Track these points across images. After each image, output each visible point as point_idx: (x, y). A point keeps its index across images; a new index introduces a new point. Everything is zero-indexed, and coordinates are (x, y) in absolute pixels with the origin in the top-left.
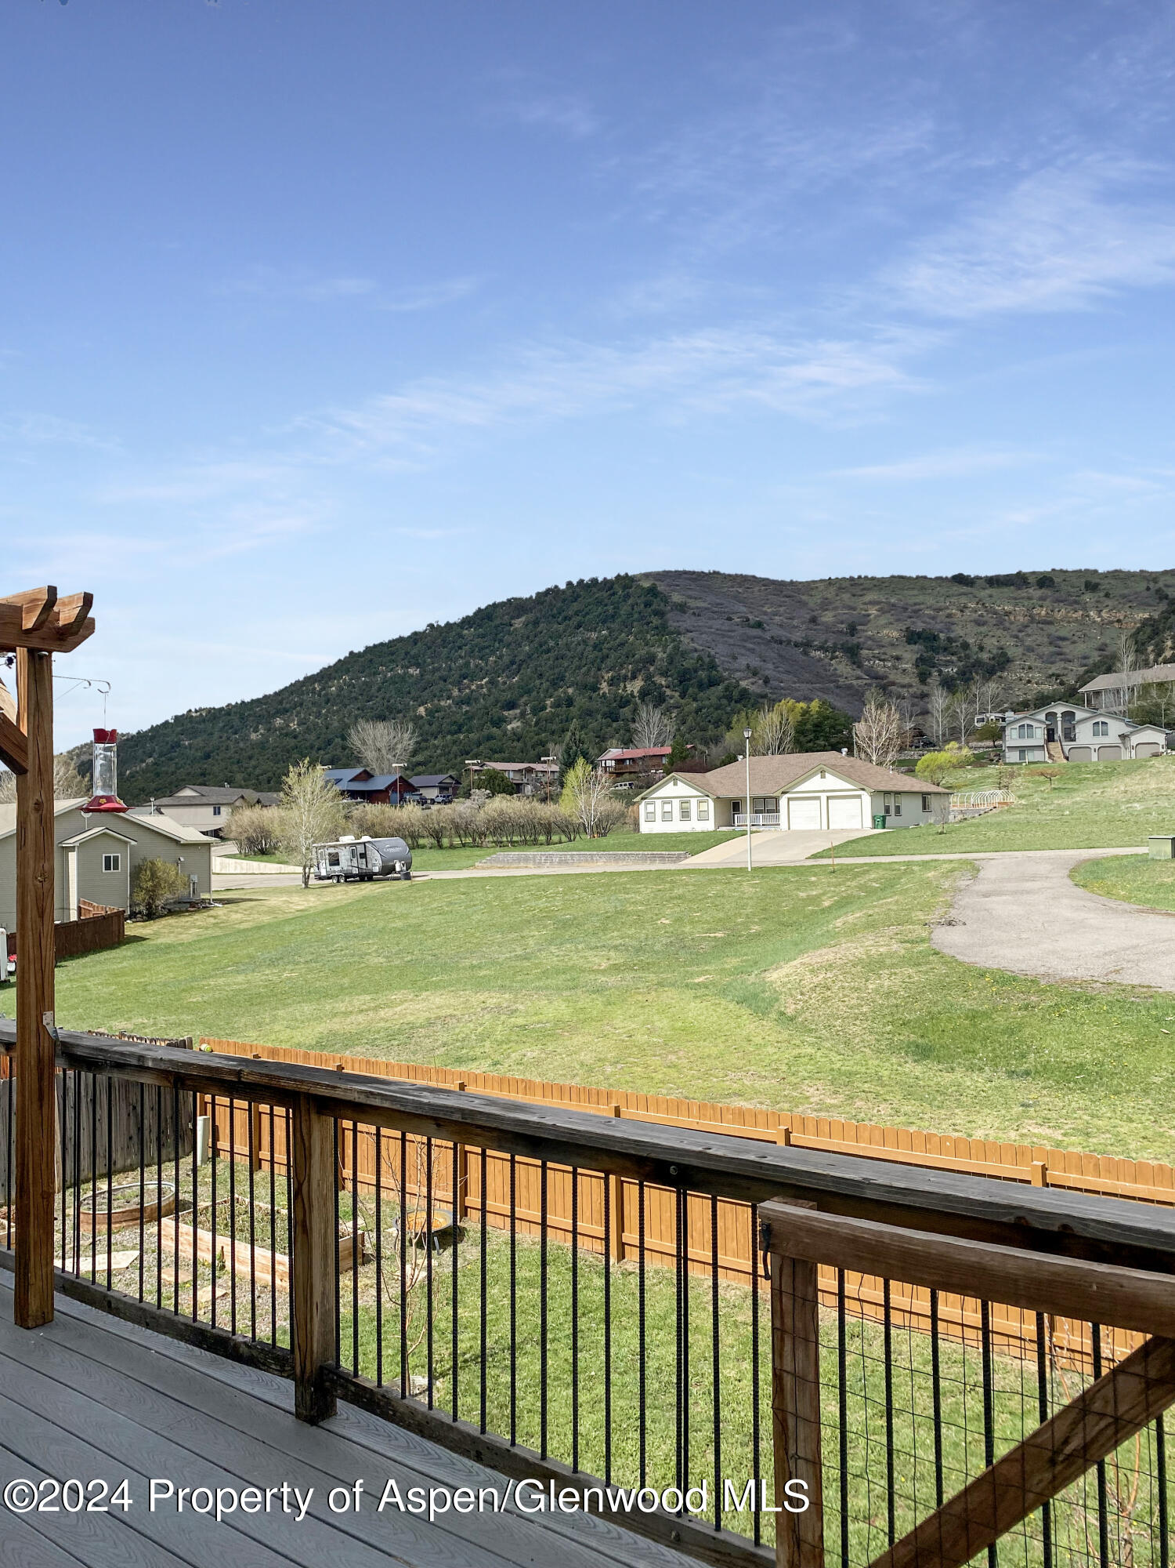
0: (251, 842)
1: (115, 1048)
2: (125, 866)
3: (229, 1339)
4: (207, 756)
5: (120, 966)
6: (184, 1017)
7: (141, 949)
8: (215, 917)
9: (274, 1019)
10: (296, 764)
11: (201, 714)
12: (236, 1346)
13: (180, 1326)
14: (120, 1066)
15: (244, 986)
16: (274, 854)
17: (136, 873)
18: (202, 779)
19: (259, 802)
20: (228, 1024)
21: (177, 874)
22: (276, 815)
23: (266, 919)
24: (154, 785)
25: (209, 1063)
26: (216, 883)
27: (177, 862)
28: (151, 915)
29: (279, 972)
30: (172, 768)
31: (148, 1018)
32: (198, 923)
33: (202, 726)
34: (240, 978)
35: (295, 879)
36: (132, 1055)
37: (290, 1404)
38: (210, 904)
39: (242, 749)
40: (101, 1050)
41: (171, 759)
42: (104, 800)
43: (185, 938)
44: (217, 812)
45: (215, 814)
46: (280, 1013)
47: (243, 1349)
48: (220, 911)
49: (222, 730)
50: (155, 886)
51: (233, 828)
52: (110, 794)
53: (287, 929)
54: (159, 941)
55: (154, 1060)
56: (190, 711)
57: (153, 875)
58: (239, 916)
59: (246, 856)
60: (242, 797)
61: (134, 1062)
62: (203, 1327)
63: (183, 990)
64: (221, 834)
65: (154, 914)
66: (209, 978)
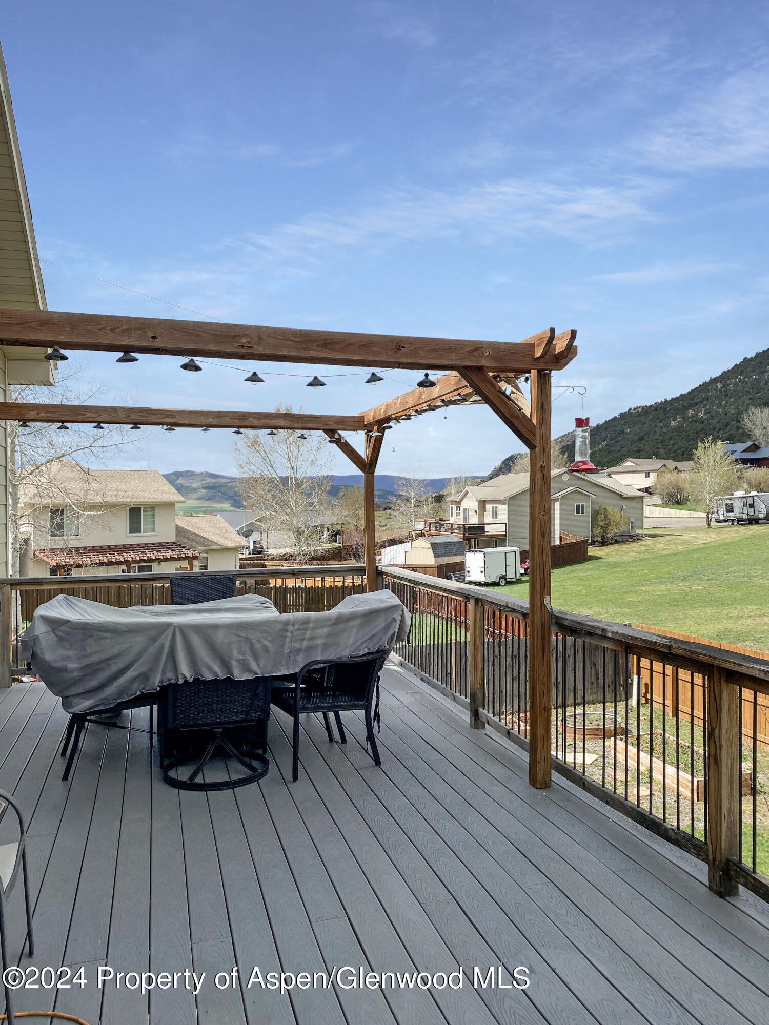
0: (670, 496)
1: (587, 623)
2: (588, 512)
3: (661, 824)
4: (641, 439)
5: (585, 574)
6: (626, 610)
7: (598, 564)
8: (646, 546)
9: (686, 617)
10: (703, 441)
11: (638, 411)
12: (666, 829)
13: (628, 808)
14: (590, 634)
15: (665, 593)
16: (686, 504)
17: (595, 515)
18: (638, 454)
19: (676, 468)
20: (654, 617)
21: (621, 517)
22: (688, 477)
23: (681, 548)
24: (606, 459)
25: (649, 639)
26: (647, 524)
27: (621, 509)
28: (604, 543)
29: (690, 585)
30: (618, 448)
31: (603, 609)
32: (635, 549)
33: (638, 419)
34: (663, 587)
35: (701, 522)
36: (598, 628)
37: (705, 879)
38: (642, 536)
39: (665, 433)
40: (579, 623)
41: (618, 442)
42: (581, 464)
43: (626, 558)
44: (647, 476)
45: (646, 477)
46: (691, 613)
47: (671, 833)
48: (649, 541)
49: (651, 420)
50: (607, 524)
51: (658, 487)
52: (585, 460)
53: (695, 556)
54: (610, 560)
55: (613, 632)
56: (630, 409)
57: (606, 518)
58: (662, 546)
59: (667, 506)
60: (665, 465)
61: (600, 633)
62: (644, 812)
63: (625, 592)
64: (650, 490)
65: (606, 542)
66: (643, 585)
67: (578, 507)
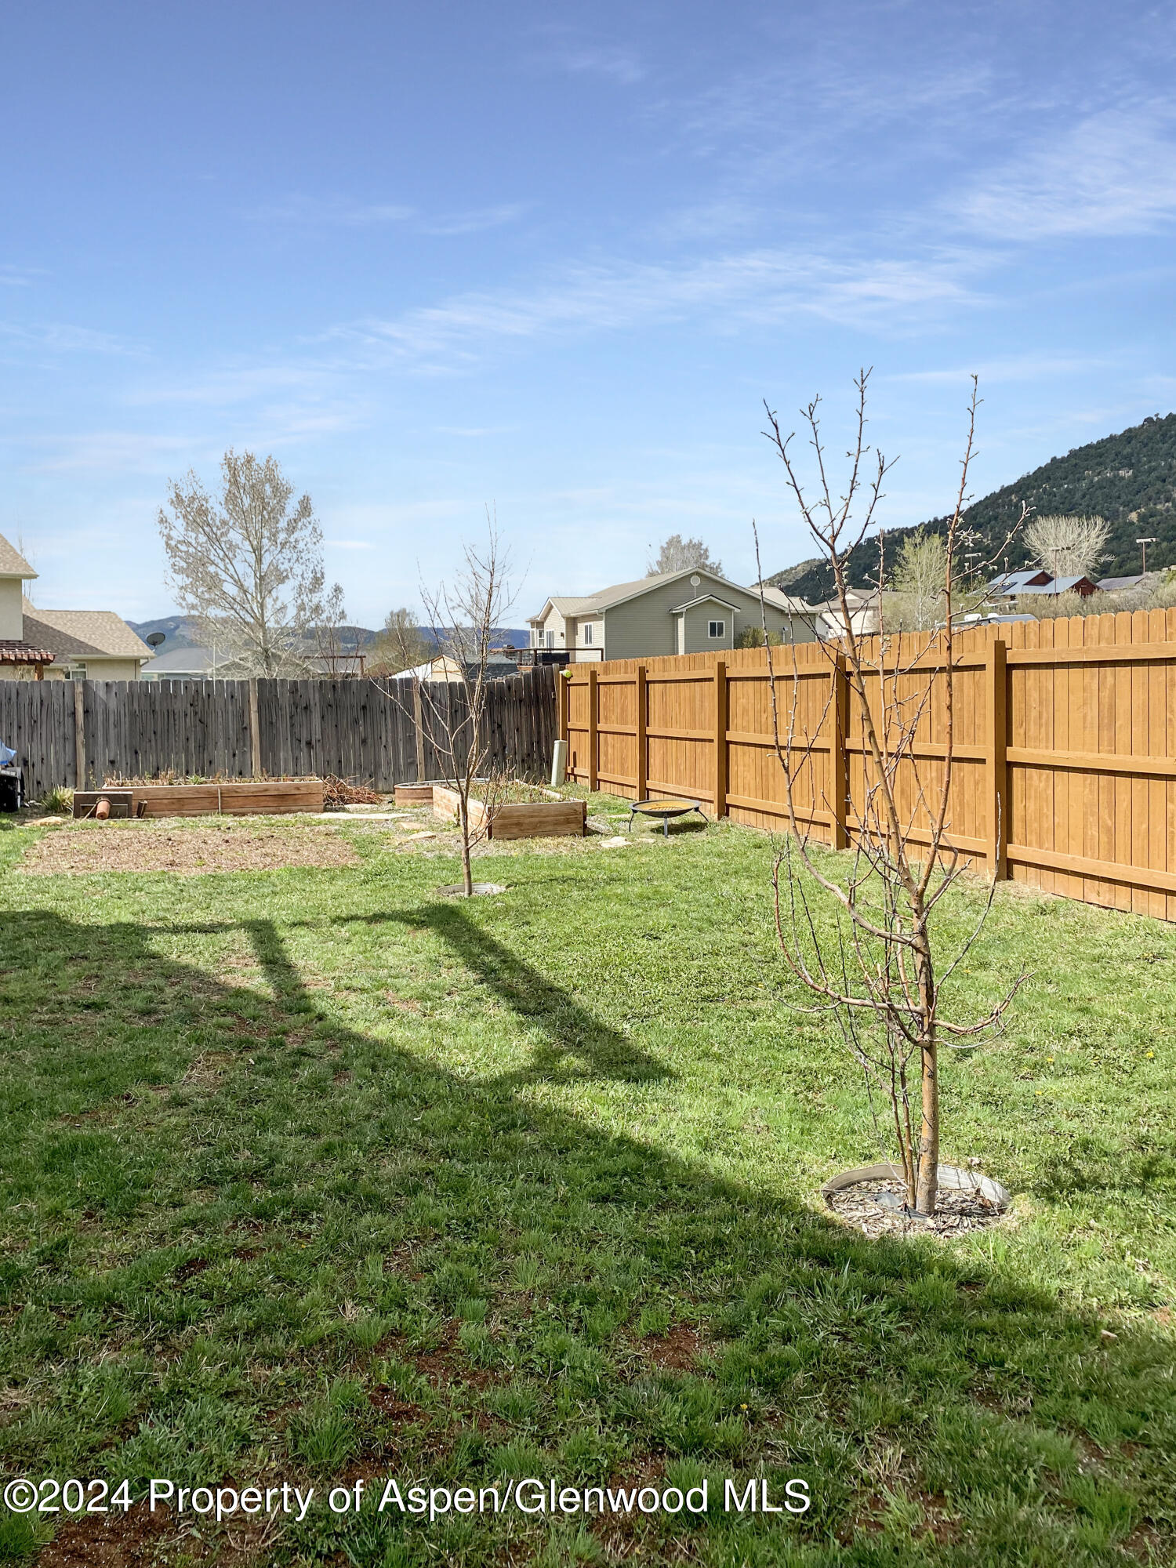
2: (730, 632)
17: (740, 639)
27: (781, 631)
67: (713, 625)
